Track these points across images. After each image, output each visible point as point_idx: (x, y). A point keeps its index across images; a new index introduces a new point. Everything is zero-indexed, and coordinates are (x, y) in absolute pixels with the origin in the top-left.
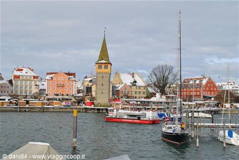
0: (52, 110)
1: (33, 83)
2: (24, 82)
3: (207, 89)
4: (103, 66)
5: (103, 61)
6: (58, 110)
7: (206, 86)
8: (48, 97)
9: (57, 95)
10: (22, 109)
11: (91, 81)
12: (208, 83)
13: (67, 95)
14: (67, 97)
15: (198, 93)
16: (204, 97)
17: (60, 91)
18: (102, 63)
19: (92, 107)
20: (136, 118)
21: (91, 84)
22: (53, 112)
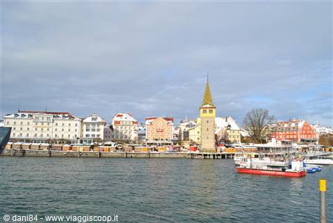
0: (157, 156)
1: (133, 127)
2: (124, 127)
3: (304, 132)
4: (208, 110)
5: (208, 106)
6: (164, 156)
7: (303, 129)
8: (148, 142)
9: (157, 140)
10: (128, 155)
11: (188, 126)
12: (304, 126)
13: (167, 140)
14: (166, 142)
15: (295, 137)
16: (303, 140)
17: (159, 136)
18: (207, 108)
19: (197, 152)
20: (281, 170)
21: (188, 128)
22: (159, 158)
